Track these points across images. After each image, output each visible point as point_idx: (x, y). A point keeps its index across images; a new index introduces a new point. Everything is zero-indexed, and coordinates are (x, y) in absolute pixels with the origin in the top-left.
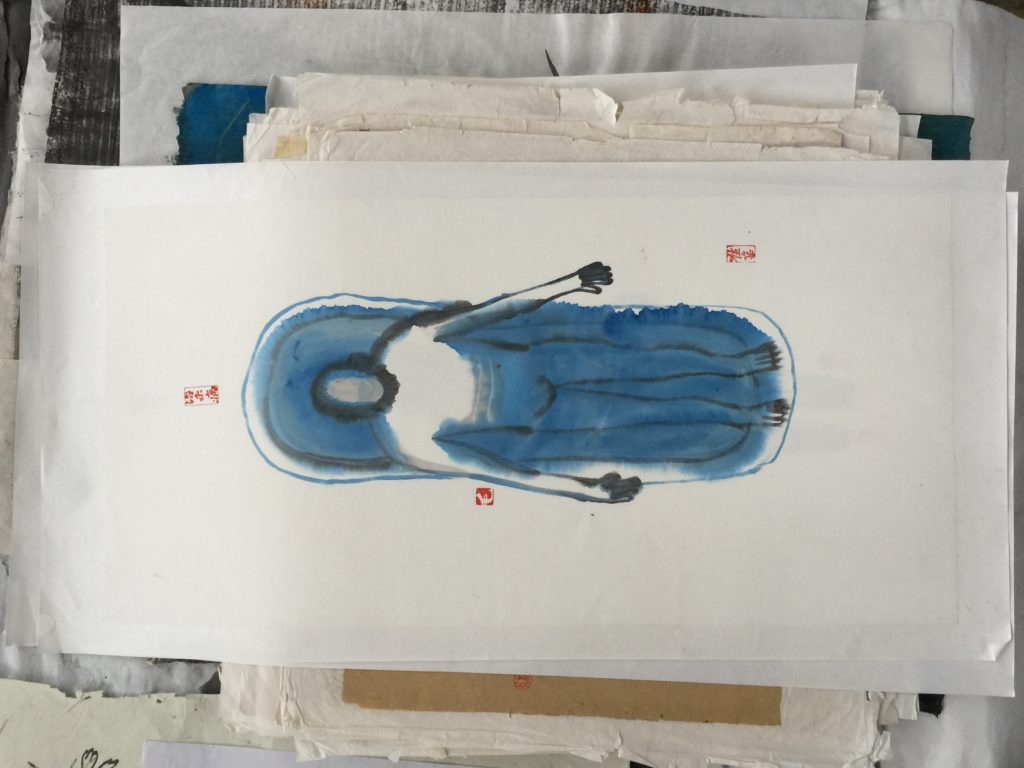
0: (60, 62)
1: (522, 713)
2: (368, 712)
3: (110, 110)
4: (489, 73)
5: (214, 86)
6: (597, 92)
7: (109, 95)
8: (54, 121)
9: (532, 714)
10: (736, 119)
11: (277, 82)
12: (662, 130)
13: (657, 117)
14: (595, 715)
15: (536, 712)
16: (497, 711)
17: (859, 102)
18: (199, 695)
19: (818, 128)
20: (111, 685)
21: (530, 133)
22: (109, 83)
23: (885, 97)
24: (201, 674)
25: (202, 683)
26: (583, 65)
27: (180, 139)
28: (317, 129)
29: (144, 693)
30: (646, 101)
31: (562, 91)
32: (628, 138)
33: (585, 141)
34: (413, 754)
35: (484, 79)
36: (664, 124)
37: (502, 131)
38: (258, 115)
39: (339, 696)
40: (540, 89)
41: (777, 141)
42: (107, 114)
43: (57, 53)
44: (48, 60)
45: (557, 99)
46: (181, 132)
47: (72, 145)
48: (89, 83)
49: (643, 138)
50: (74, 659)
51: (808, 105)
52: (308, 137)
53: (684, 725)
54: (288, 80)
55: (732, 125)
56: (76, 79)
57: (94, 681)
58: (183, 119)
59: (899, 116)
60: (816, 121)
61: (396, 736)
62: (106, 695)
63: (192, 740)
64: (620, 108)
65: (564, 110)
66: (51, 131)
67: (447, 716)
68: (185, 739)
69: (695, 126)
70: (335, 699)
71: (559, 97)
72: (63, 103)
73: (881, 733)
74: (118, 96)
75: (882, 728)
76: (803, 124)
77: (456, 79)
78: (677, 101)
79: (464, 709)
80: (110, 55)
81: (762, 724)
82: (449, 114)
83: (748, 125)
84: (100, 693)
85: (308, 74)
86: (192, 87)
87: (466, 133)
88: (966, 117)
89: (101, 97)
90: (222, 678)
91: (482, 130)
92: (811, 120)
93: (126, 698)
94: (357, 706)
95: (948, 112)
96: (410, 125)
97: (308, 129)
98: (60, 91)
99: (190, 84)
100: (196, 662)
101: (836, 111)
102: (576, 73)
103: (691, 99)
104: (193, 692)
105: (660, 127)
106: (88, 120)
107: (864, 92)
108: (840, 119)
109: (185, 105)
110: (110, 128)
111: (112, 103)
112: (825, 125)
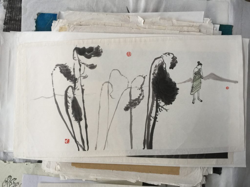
0: (7, 7)
1: (116, 170)
2: (77, 168)
4: (112, 12)
5: (45, 13)
6: (139, 17)
7: (19, 15)
8: (5, 21)
10: (173, 24)
11: (60, 13)
12: (155, 27)
13: (153, 23)
14: (133, 171)
15: (119, 170)
16: (109, 170)
17: (204, 21)
18: (37, 163)
20: (15, 160)
21: (122, 27)
22: (19, 12)
23: (210, 20)
26: (136, 10)
27: (36, 26)
28: (69, 25)
29: (23, 162)
30: (151, 19)
31: (130, 16)
32: (146, 29)
33: (135, 29)
34: (89, 179)
35: (111, 13)
36: (155, 25)
37: (115, 26)
38: (55, 21)
39: (70, 164)
40: (125, 16)
41: (183, 31)
42: (18, 20)
43: (7, 5)
44: (4, 6)
47: (10, 27)
48: (14, 12)
49: (150, 29)
50: (7, 153)
51: (192, 22)
52: (67, 27)
53: (155, 174)
54: (62, 13)
55: (172, 26)
56: (11, 11)
57: (11, 159)
58: (37, 22)
60: (193, 26)
61: (84, 175)
62: (14, 162)
63: (35, 174)
64: (144, 21)
65: (130, 21)
66: (4, 24)
67: (97, 170)
68: (33, 174)
69: (163, 26)
71: (129, 18)
72: (8, 17)
74: (21, 15)
76: (190, 26)
77: (104, 13)
78: (159, 20)
79: (101, 169)
80: (19, 5)
81: (174, 174)
82: (102, 22)
83: (176, 26)
84: (12, 162)
85: (67, 11)
87: (106, 27)
88: (231, 25)
89: (17, 16)
91: (110, 26)
93: (19, 163)
94: (74, 167)
95: (227, 24)
96: (92, 24)
97: (67, 25)
98: (7, 14)
99: (39, 13)
101: (198, 23)
102: (134, 12)
103: (162, 19)
104: (35, 162)
106: (14, 21)
107: (205, 19)
108: (199, 25)
109: (37, 18)
110: (19, 23)
111: (19, 17)
112: (196, 27)
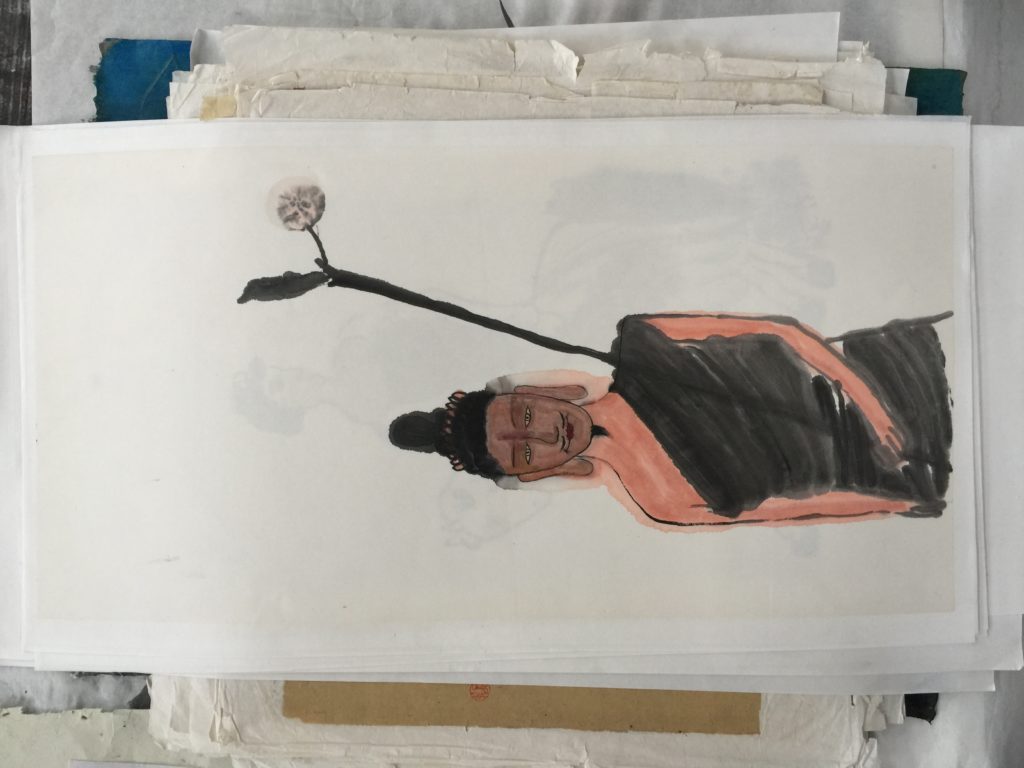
1: (480, 726)
2: (311, 727)
3: (21, 69)
4: (437, 25)
5: (134, 42)
6: (555, 44)
7: (19, 53)
9: (490, 726)
10: (707, 74)
11: (202, 36)
12: (627, 87)
13: (621, 72)
14: (559, 727)
15: (495, 724)
16: (452, 724)
17: (841, 54)
18: (128, 711)
19: (797, 83)
20: (30, 701)
21: (481, 91)
22: (19, 40)
23: (870, 49)
24: (130, 688)
25: (131, 697)
26: (540, 17)
27: (97, 101)
28: (247, 88)
29: (68, 708)
30: (609, 54)
31: (517, 43)
32: (590, 95)
33: (542, 98)
35: (434, 31)
36: (629, 80)
37: (452, 89)
38: (182, 72)
39: (279, 711)
40: (493, 41)
41: (752, 99)
42: (17, 74)
45: (511, 52)
46: (98, 92)
49: (606, 95)
51: (788, 59)
52: (237, 97)
53: (656, 735)
54: (214, 34)
55: (704, 80)
57: (13, 695)
58: (101, 78)
59: (885, 71)
60: (795, 76)
61: (342, 753)
62: (27, 711)
63: (122, 759)
64: (581, 62)
65: (519, 65)
67: (397, 732)
68: (114, 757)
69: (664, 82)
70: (274, 713)
71: (513, 49)
73: (867, 741)
74: (29, 54)
75: (869, 735)
76: (780, 80)
77: (400, 31)
78: (644, 54)
79: (416, 722)
80: (19, 10)
81: (739, 733)
82: (392, 70)
83: (720, 81)
84: (20, 709)
85: (236, 26)
86: (109, 44)
87: (412, 91)
88: (958, 71)
89: (10, 55)
90: (152, 692)
91: (430, 87)
92: (789, 75)
93: (49, 714)
94: (298, 721)
95: (940, 66)
96: (349, 82)
97: (237, 88)
99: (108, 40)
100: (124, 674)
101: (816, 65)
102: (533, 24)
103: (659, 52)
104: (120, 707)
105: (624, 83)
107: (847, 44)
108: (820, 74)
109: (102, 63)
110: (21, 89)
111: (22, 62)
112: (805, 81)
